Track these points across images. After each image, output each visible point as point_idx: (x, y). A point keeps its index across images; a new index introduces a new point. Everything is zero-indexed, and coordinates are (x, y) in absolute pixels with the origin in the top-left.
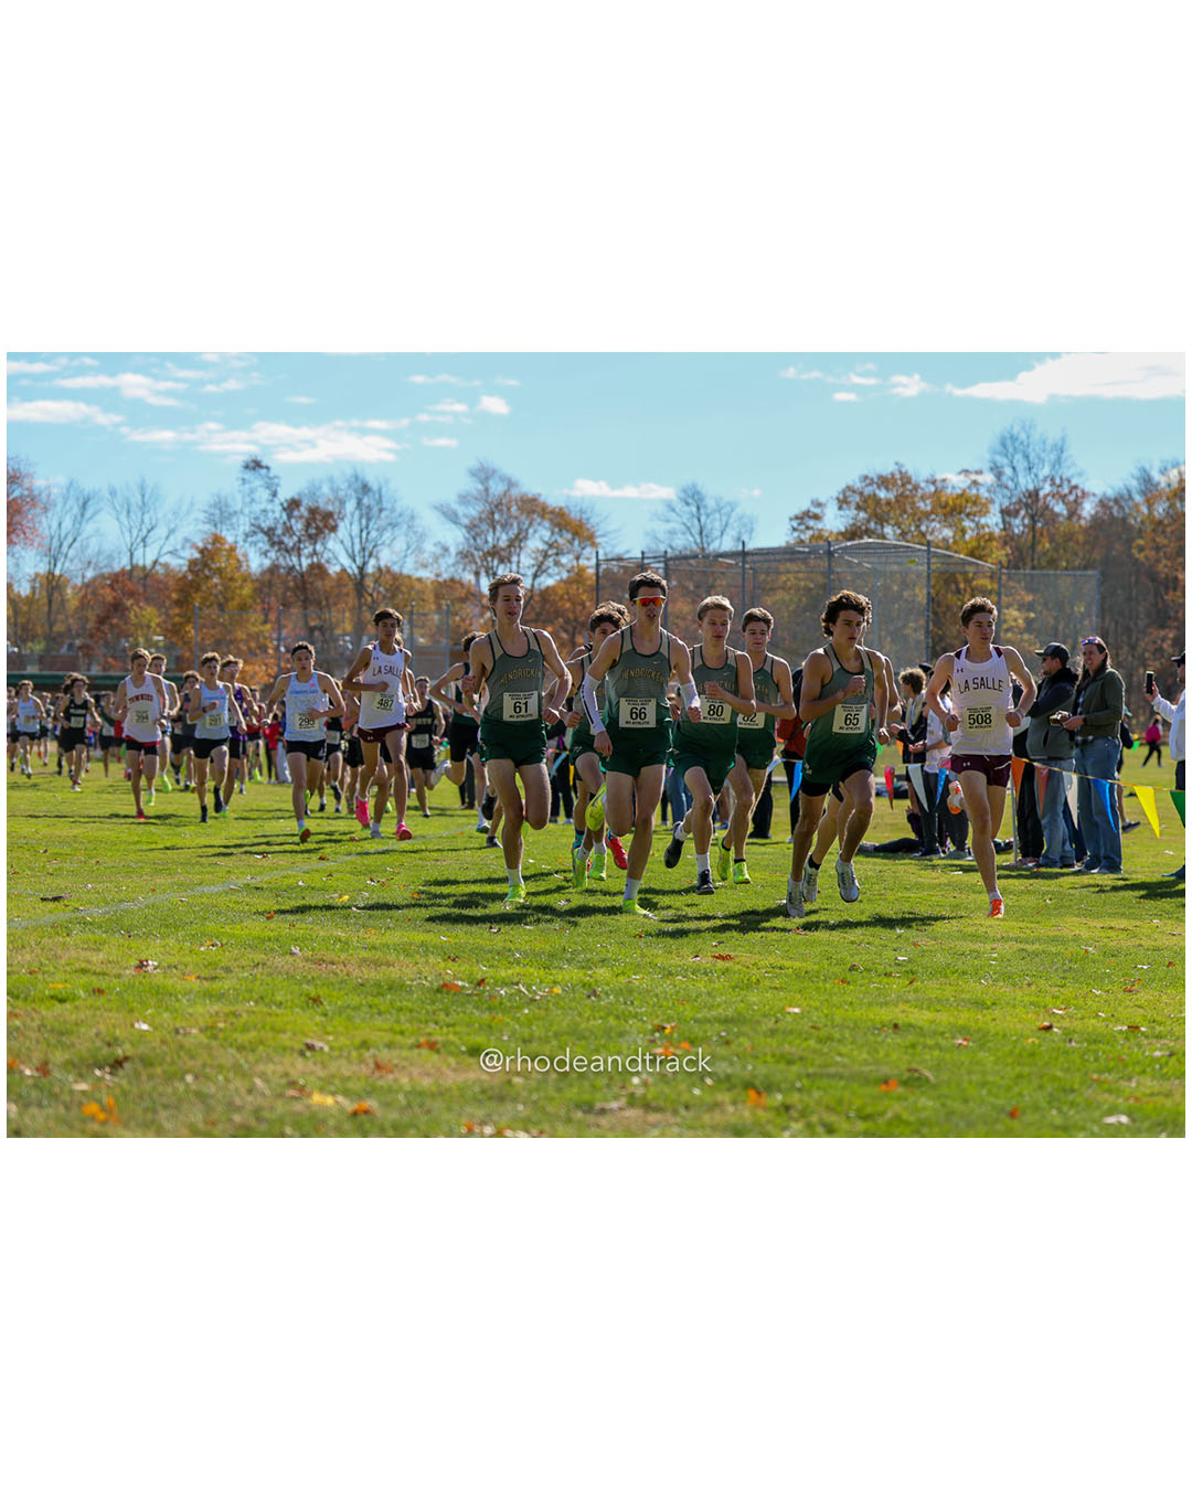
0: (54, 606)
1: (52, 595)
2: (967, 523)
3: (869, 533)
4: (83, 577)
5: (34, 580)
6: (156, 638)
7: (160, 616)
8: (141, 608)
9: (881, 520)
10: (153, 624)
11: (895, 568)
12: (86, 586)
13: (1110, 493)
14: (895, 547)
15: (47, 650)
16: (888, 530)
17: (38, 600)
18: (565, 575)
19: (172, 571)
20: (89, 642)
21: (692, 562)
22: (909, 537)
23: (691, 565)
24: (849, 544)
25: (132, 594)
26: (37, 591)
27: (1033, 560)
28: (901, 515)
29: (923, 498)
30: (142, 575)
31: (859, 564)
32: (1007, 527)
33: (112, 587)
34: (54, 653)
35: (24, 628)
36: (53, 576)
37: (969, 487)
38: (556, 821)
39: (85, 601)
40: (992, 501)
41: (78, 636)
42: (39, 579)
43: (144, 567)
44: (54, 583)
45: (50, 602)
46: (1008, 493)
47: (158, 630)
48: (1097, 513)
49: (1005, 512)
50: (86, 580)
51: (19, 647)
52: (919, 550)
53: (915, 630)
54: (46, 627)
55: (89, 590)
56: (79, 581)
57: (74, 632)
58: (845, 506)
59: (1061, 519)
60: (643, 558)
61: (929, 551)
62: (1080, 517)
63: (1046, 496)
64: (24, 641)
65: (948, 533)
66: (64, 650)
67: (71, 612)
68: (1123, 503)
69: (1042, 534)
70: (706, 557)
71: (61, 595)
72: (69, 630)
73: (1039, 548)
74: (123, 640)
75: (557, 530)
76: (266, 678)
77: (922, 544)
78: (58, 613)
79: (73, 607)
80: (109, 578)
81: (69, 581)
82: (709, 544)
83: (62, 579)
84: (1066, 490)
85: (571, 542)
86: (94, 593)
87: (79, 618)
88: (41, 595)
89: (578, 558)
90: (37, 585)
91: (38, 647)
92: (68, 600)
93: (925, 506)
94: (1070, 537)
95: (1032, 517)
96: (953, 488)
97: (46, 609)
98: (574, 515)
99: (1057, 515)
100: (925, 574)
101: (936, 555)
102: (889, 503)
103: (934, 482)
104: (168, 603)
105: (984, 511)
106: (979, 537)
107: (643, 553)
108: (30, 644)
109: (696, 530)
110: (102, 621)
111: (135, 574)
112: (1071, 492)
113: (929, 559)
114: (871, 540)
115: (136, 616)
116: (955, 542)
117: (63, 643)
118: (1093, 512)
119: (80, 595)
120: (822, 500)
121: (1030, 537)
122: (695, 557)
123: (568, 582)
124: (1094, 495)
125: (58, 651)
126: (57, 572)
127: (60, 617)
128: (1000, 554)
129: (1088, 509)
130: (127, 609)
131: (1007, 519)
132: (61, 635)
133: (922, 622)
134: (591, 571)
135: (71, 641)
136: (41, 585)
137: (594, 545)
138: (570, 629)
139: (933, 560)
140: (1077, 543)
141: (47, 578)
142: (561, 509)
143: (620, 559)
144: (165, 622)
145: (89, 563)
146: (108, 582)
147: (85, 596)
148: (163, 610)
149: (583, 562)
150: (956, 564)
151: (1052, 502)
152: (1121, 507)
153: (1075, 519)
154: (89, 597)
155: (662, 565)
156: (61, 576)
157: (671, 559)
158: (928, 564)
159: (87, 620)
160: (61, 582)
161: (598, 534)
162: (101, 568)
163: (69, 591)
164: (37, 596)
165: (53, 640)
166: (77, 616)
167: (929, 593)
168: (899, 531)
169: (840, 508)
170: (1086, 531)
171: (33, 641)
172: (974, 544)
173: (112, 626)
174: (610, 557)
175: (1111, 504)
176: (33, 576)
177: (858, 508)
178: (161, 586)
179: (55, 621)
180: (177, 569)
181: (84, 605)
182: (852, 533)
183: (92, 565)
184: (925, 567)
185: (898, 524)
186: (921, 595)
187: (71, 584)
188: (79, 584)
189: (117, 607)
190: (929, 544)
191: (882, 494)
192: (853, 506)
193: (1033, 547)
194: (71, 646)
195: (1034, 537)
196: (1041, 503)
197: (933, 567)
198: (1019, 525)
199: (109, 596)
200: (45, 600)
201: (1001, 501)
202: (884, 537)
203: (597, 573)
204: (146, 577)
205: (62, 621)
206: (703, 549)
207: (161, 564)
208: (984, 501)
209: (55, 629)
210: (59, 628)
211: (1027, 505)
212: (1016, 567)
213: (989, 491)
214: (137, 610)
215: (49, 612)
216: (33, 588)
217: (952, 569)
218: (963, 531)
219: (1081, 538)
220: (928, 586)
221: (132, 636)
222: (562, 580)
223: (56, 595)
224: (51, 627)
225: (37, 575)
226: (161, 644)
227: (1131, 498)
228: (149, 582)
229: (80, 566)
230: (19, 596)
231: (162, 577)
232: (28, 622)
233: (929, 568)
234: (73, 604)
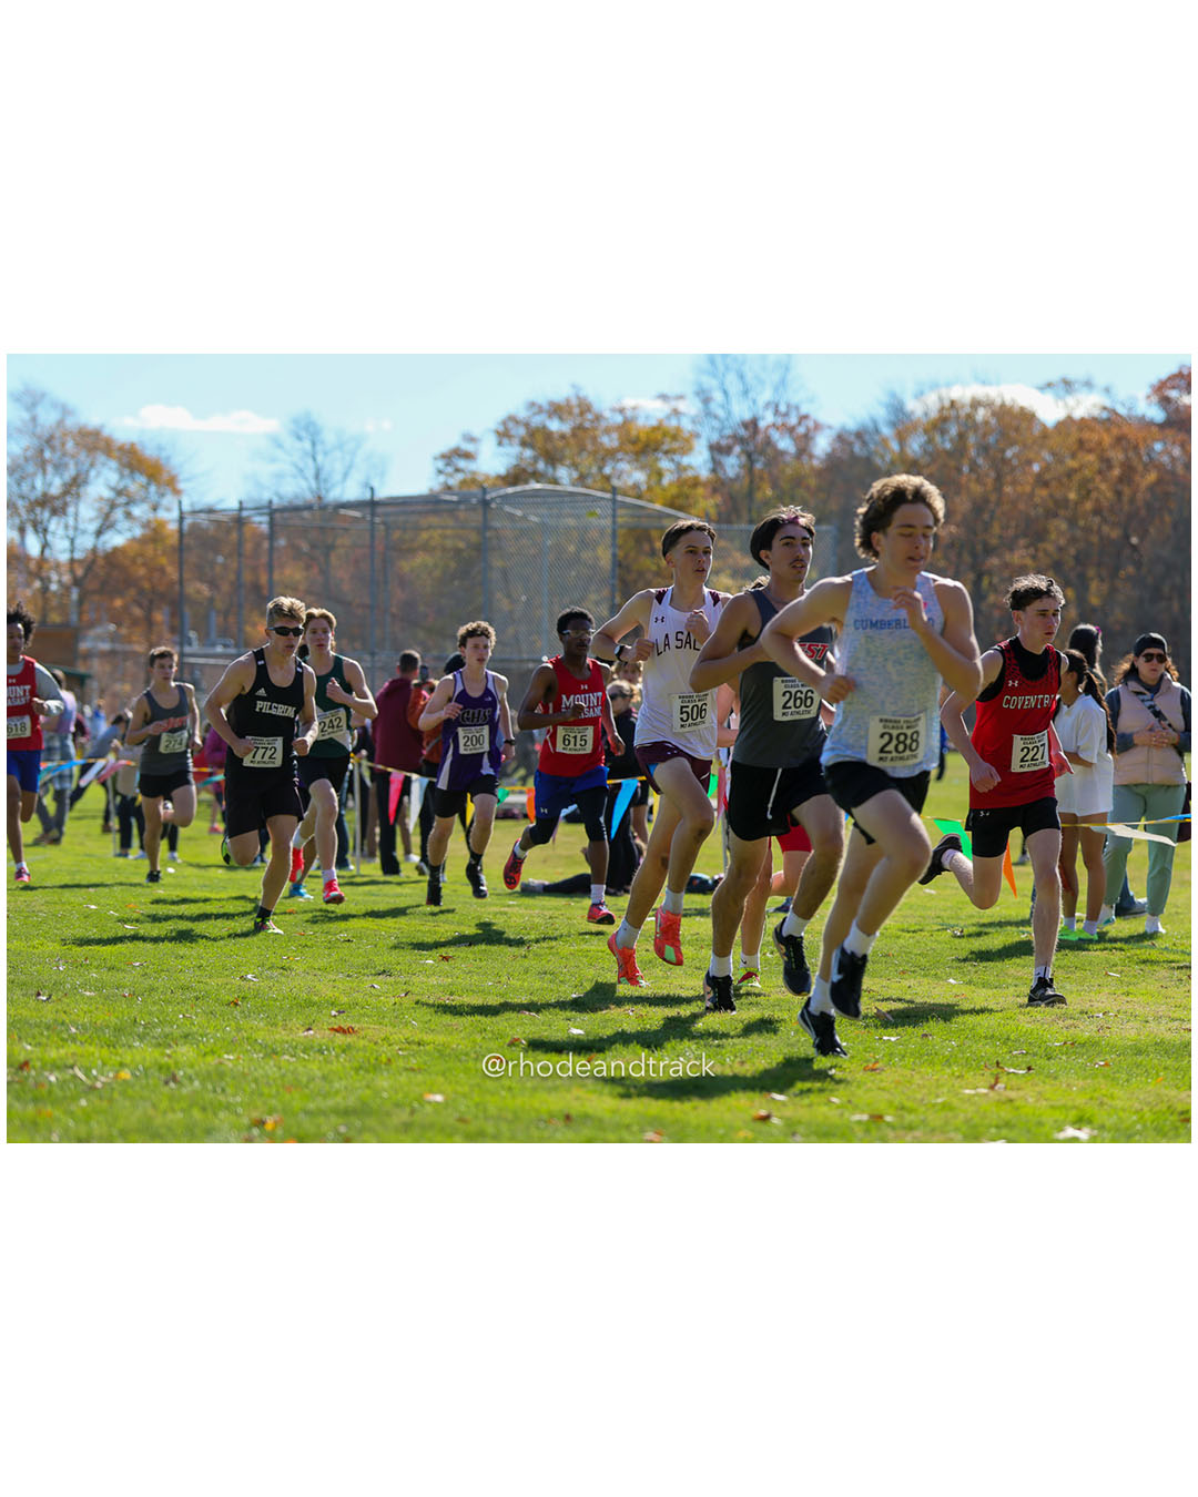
2: (665, 464)
3: (537, 476)
9: (553, 459)
11: (571, 522)
13: (852, 425)
14: (572, 494)
16: (564, 474)
18: (138, 532)
21: (306, 514)
22: (589, 481)
23: (303, 519)
24: (510, 490)
27: (750, 510)
28: (579, 453)
29: (607, 431)
31: (524, 518)
32: (716, 466)
37: (668, 417)
38: (126, 855)
40: (697, 436)
46: (716, 424)
48: (834, 450)
49: (718, 450)
52: (602, 498)
53: (597, 603)
58: (505, 441)
59: (788, 459)
60: (241, 509)
61: (614, 501)
62: (811, 456)
63: (768, 427)
65: (639, 477)
68: (867, 438)
69: (762, 478)
70: (323, 508)
73: (759, 496)
75: (127, 472)
77: (603, 490)
82: (327, 491)
84: (793, 420)
85: (146, 487)
89: (155, 508)
93: (610, 441)
94: (798, 481)
95: (749, 455)
96: (647, 417)
98: (150, 452)
99: (783, 453)
100: (609, 531)
101: (625, 505)
102: (563, 437)
103: (622, 411)
105: (687, 449)
106: (681, 483)
107: (241, 503)
109: (310, 473)
112: (800, 423)
113: (614, 510)
114: (538, 486)
116: (650, 489)
118: (829, 450)
120: (476, 433)
121: (746, 481)
122: (309, 507)
123: (143, 541)
124: (830, 427)
128: (709, 503)
129: (822, 445)
131: (718, 457)
133: (606, 592)
134: (173, 527)
137: (177, 492)
138: (146, 603)
139: (620, 512)
140: (808, 488)
142: (133, 445)
143: (210, 511)
149: (162, 514)
150: (649, 516)
151: (775, 435)
152: (865, 443)
153: (805, 458)
155: (265, 519)
157: (277, 510)
158: (614, 516)
161: (181, 477)
167: (614, 555)
168: (575, 475)
169: (500, 444)
170: (819, 473)
172: (674, 491)
174: (198, 507)
175: (852, 438)
177: (524, 444)
182: (516, 476)
184: (607, 522)
185: (575, 466)
186: (604, 556)
190: (614, 490)
191: (554, 426)
192: (516, 441)
193: (750, 494)
195: (752, 482)
196: (760, 438)
197: (620, 520)
198: (732, 465)
201: (708, 435)
202: (556, 481)
203: (180, 531)
206: (320, 498)
208: (687, 435)
211: (741, 440)
212: (729, 522)
213: (694, 422)
217: (645, 522)
218: (660, 474)
219: (813, 482)
220: (614, 545)
222: (134, 539)
227: (877, 431)
233: (614, 522)
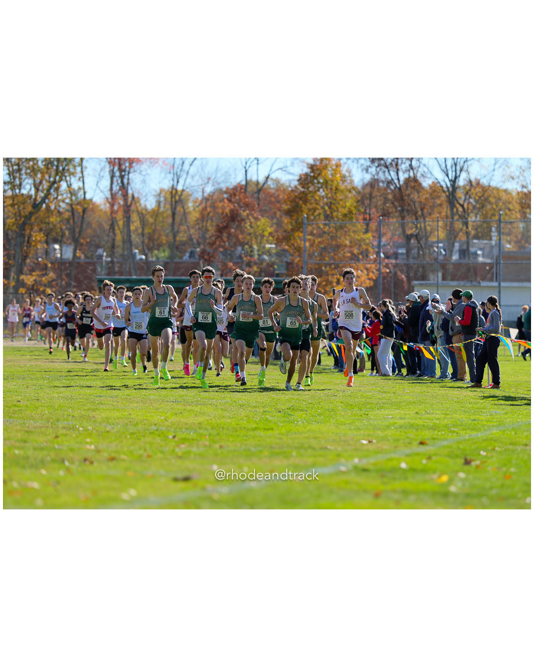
0: (178, 219)
1: (175, 208)
4: (203, 192)
5: (159, 195)
6: (268, 246)
7: (271, 227)
8: (257, 219)
10: (266, 234)
12: (206, 199)
15: (171, 257)
17: (163, 212)
19: (282, 185)
20: (208, 249)
25: (247, 205)
26: (162, 205)
30: (256, 190)
33: (230, 201)
34: (177, 260)
35: (151, 238)
36: (176, 190)
39: (206, 213)
41: (199, 244)
42: (162, 195)
43: (258, 183)
44: (177, 198)
45: (174, 214)
47: (271, 238)
50: (205, 195)
51: (146, 255)
54: (171, 237)
55: (209, 203)
56: (199, 196)
57: (195, 241)
64: (151, 249)
66: (186, 257)
67: (192, 223)
71: (183, 207)
72: (191, 240)
74: (239, 248)
76: (368, 281)
78: (180, 224)
79: (194, 219)
80: (226, 192)
81: (191, 195)
83: (184, 193)
86: (213, 206)
87: (199, 229)
88: (166, 209)
90: (162, 199)
91: (164, 254)
92: (189, 212)
97: (170, 220)
104: (278, 213)
108: (156, 252)
110: (220, 230)
111: (249, 189)
115: (251, 227)
117: (185, 251)
119: (200, 208)
125: (181, 258)
126: (180, 188)
127: (183, 228)
130: (243, 220)
132: (184, 244)
135: (193, 249)
136: (166, 199)
141: (171, 193)
144: (276, 231)
145: (209, 179)
146: (225, 196)
147: (205, 209)
148: (275, 221)
154: (209, 209)
156: (183, 190)
159: (207, 230)
160: (183, 197)
162: (219, 183)
163: (190, 205)
164: (162, 209)
165: (176, 247)
166: (197, 227)
171: (158, 250)
173: (229, 234)
176: (158, 191)
178: (273, 199)
179: (178, 232)
180: (287, 184)
181: (203, 217)
183: (211, 182)
187: (192, 199)
188: (200, 198)
189: (234, 217)
194: (192, 254)
199: (228, 208)
200: (169, 212)
204: (259, 191)
205: (185, 232)
207: (272, 179)
209: (178, 239)
210: (182, 237)
214: (252, 220)
215: (173, 224)
216: (159, 202)
221: (247, 244)
223: (179, 208)
224: (175, 237)
225: (162, 190)
226: (274, 251)
228: (262, 195)
229: (200, 182)
230: (146, 209)
231: (273, 191)
232: (154, 231)
234: (194, 216)
